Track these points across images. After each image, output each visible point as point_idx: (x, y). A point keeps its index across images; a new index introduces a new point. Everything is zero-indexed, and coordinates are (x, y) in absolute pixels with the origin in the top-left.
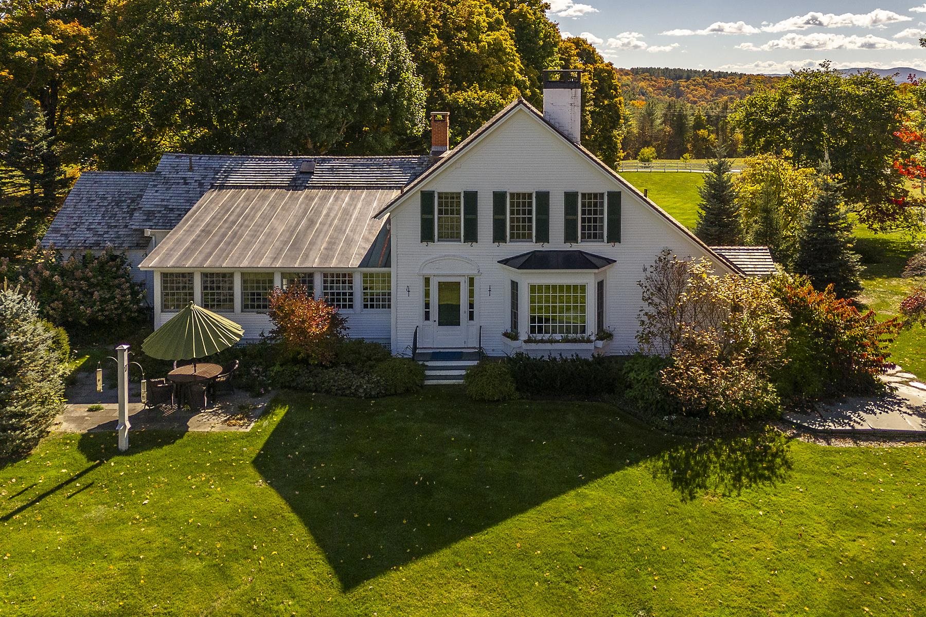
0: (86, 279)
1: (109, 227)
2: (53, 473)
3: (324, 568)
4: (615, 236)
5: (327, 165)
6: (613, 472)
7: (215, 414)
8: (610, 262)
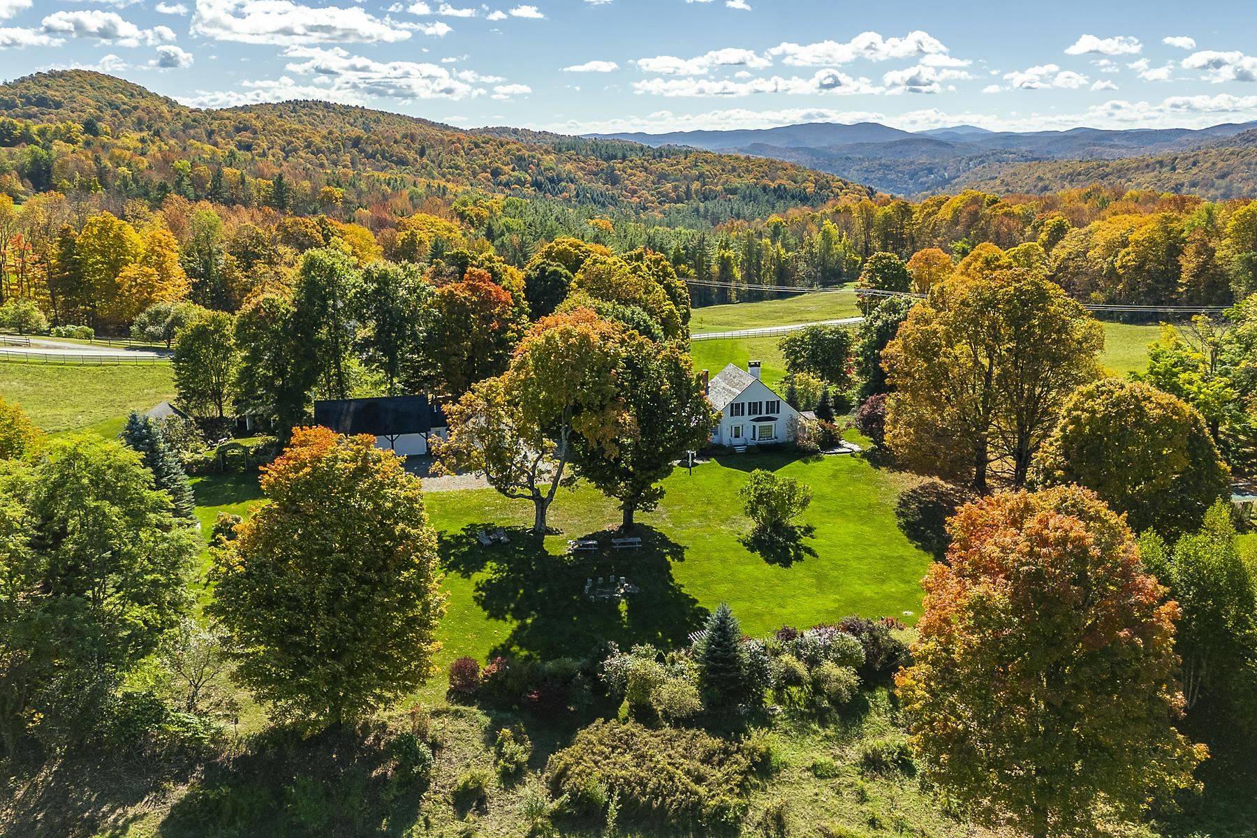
4: (778, 412)
8: (777, 419)
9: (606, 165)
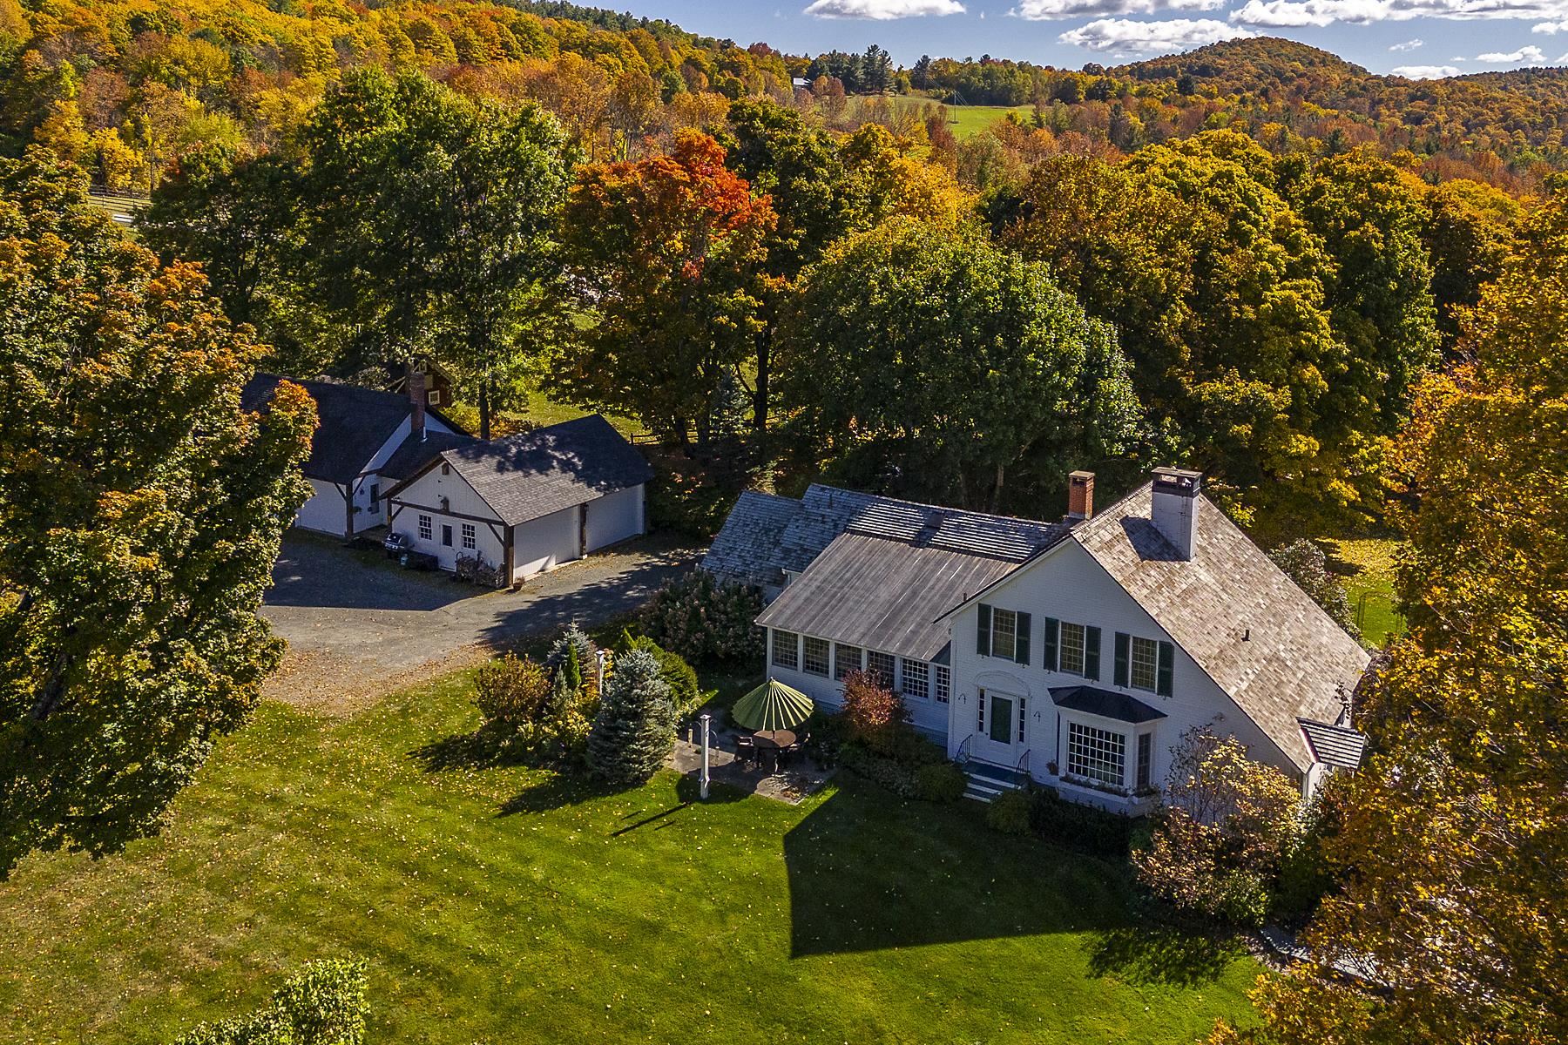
0: (725, 613)
1: (756, 557)
2: (653, 805)
3: (786, 935)
4: (1166, 689)
5: (955, 521)
6: (1049, 933)
7: (781, 781)
8: (1158, 715)
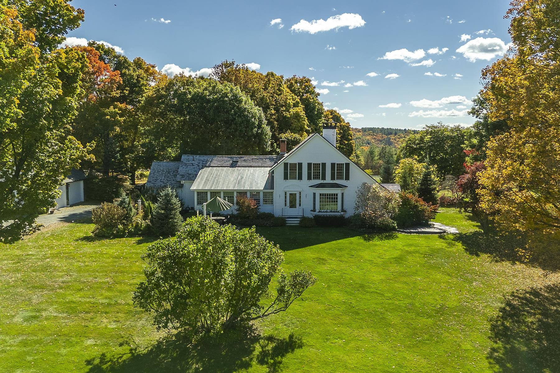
1: (168, 181)
4: (347, 178)
5: (243, 159)
8: (345, 186)
9: (386, 137)
